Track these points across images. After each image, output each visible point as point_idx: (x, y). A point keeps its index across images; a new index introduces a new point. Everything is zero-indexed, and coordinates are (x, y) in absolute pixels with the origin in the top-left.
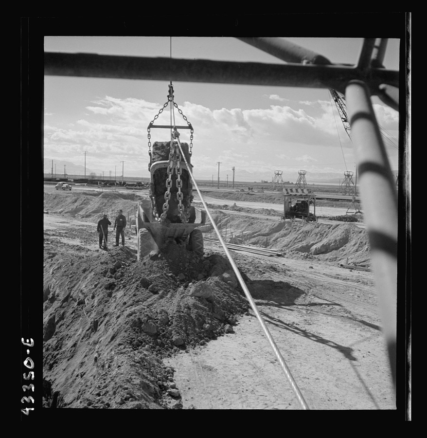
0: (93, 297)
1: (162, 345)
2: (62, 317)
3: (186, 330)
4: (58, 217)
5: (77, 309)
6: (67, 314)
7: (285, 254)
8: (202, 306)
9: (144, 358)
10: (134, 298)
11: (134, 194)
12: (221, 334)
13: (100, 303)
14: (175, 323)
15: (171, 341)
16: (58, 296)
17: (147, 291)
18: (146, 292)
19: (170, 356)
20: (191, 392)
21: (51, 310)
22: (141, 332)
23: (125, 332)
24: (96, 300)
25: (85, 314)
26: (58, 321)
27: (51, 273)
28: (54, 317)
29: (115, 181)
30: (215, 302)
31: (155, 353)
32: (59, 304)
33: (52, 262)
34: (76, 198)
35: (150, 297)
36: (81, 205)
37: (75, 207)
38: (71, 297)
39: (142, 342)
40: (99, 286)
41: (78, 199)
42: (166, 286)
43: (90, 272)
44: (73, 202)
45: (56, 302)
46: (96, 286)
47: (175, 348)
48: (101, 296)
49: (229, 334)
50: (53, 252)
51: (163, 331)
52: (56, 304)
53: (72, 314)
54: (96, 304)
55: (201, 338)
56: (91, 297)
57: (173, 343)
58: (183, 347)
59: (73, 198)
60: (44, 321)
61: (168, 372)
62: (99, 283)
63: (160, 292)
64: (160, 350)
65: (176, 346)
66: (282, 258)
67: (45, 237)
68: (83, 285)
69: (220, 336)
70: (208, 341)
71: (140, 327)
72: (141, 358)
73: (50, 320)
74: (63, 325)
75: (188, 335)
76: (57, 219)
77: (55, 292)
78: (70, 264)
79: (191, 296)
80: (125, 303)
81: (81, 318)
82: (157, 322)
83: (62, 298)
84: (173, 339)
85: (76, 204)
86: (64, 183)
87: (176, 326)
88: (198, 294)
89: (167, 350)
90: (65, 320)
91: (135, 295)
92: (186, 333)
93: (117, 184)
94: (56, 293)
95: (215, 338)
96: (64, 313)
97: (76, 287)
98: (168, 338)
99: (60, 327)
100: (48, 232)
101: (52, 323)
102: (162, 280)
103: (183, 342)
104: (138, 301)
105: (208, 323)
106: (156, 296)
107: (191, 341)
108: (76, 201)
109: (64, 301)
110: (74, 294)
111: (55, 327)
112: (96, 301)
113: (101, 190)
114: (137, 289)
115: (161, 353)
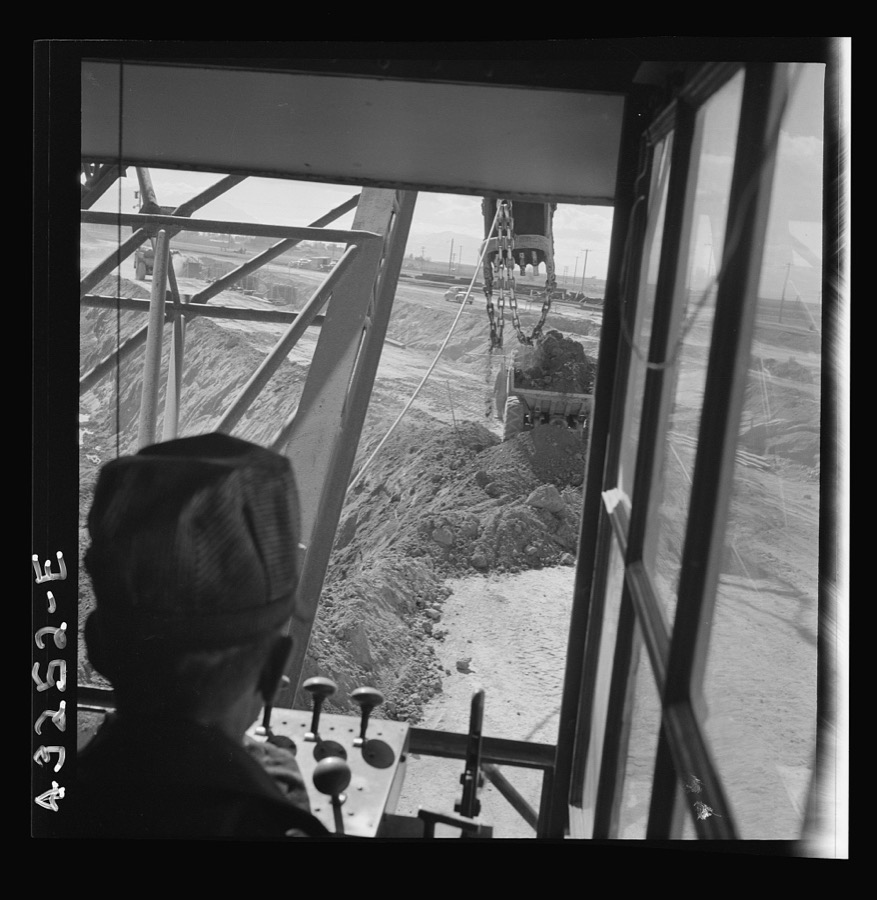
0: (412, 492)
1: (454, 561)
2: (367, 517)
3: (498, 549)
4: (419, 356)
5: (388, 508)
6: (374, 515)
7: (778, 468)
8: (538, 521)
9: (409, 567)
10: (458, 499)
11: (589, 322)
12: (550, 564)
13: (419, 501)
14: (484, 537)
15: (469, 560)
16: (367, 485)
17: (483, 492)
18: (479, 493)
19: (458, 577)
20: (457, 618)
21: (354, 505)
22: (429, 540)
23: (409, 536)
24: (415, 497)
25: (396, 515)
26: (360, 523)
27: (365, 449)
28: (356, 516)
29: (565, 291)
30: (566, 520)
31: (438, 569)
32: (366, 498)
33: (373, 432)
34: (472, 320)
35: (482, 500)
36: (480, 335)
37: (468, 338)
38: (385, 490)
39: (424, 553)
40: (425, 476)
41: (476, 323)
42: (518, 489)
43: (419, 454)
44: (467, 329)
45: (363, 494)
46: (420, 475)
47: (472, 569)
48: (423, 492)
49: (566, 567)
50: (377, 416)
51: (463, 544)
52: (363, 497)
53: (380, 513)
54: (413, 503)
55: (516, 563)
56: (409, 491)
57: (471, 563)
58: (484, 569)
59: (468, 321)
60: (341, 519)
61: (442, 592)
62: (425, 472)
63: (502, 497)
64: (447, 567)
65: (475, 567)
66: (769, 475)
67: (376, 390)
68: (403, 473)
69: (549, 566)
70: (524, 570)
71: (430, 533)
72: (405, 566)
73: (349, 519)
74: (365, 529)
75: (498, 556)
76: (416, 360)
77: (364, 478)
78: (395, 437)
79: (528, 504)
80: (444, 505)
81: (388, 522)
82: (457, 531)
83: (372, 488)
84: (473, 557)
85: (471, 333)
86: (460, 290)
87: (485, 541)
88: (537, 503)
89: (459, 568)
90: (370, 522)
91: (461, 495)
92: (496, 553)
93: (567, 296)
94: (367, 480)
95: (538, 567)
96: (369, 513)
97: (394, 475)
98: (466, 554)
99: (361, 531)
100: (385, 383)
101: (351, 525)
102: (513, 479)
103: (485, 564)
104: (462, 504)
105: (537, 546)
106: (493, 501)
107: (500, 565)
108: (471, 327)
109: (373, 494)
110: (389, 485)
111: (354, 531)
112: (414, 499)
113: (528, 308)
114: (468, 486)
115: (447, 572)
